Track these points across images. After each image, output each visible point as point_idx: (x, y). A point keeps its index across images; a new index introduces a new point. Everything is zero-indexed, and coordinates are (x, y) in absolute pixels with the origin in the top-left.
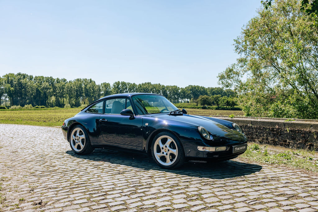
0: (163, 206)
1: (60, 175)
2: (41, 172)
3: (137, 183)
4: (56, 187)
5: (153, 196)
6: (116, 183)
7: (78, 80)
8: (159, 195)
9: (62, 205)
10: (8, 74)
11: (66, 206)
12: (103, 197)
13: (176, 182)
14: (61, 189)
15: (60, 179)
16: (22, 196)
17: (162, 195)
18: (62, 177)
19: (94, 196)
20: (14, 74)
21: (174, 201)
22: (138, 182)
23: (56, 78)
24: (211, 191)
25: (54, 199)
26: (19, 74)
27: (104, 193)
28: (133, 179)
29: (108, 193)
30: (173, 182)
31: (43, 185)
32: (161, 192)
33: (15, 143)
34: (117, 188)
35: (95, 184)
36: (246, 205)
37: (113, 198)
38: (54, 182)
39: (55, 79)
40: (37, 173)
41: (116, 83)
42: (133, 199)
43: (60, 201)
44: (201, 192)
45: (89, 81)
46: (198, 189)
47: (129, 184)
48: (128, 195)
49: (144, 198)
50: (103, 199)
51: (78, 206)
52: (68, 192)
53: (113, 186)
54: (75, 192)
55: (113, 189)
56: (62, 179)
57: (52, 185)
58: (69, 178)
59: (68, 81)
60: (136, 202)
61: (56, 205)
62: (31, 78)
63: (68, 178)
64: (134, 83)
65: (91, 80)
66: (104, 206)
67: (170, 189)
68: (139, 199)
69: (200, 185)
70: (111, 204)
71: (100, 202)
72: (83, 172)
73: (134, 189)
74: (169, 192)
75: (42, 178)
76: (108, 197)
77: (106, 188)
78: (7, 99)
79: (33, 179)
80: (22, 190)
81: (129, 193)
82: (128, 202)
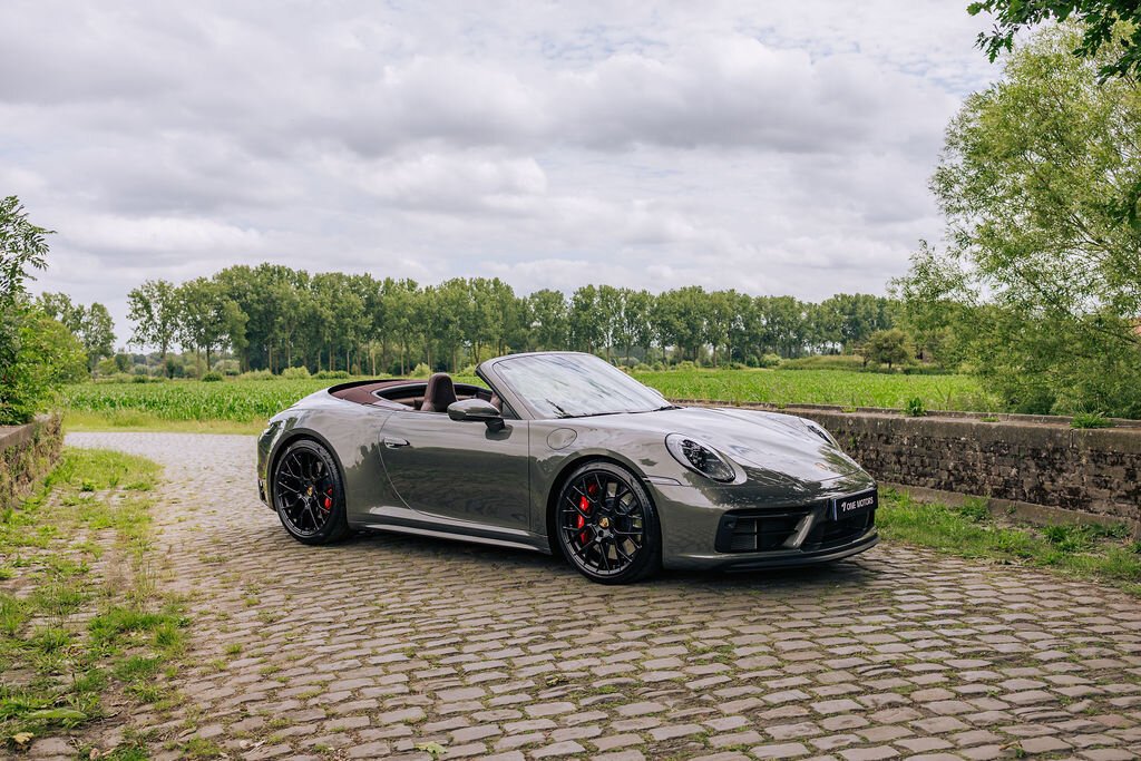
0: (608, 677)
1: (348, 590)
2: (297, 581)
3: (561, 614)
4: (331, 620)
5: (594, 649)
6: (500, 612)
7: (454, 283)
8: (609, 647)
9: (337, 666)
10: (229, 269)
11: (346, 670)
12: (452, 649)
13: (672, 613)
14: (345, 625)
15: (347, 600)
16: (237, 641)
17: (621, 645)
18: (352, 594)
19: (429, 644)
20: (248, 270)
21: (648, 665)
22: (564, 610)
23: (383, 279)
24: (765, 639)
25: (320, 649)
26: (265, 268)
27: (459, 639)
28: (551, 602)
29: (468, 638)
30: (663, 613)
31: (296, 615)
32: (619, 640)
33: (238, 494)
34: (497, 627)
35: (439, 613)
36: (852, 678)
37: (479, 653)
38: (326, 609)
39: (379, 284)
40: (288, 581)
41: (582, 292)
42: (534, 654)
43: (334, 657)
44: (737, 640)
45: (492, 286)
46: (728, 633)
47: (535, 615)
48: (523, 646)
49: (565, 654)
50: (452, 654)
51: (379, 670)
52: (359, 633)
53: (489, 621)
54: (378, 635)
55: (487, 629)
56: (351, 600)
57: (321, 615)
58: (373, 597)
59: (422, 286)
60: (540, 663)
61: (322, 667)
62: (301, 279)
63: (368, 597)
64: (645, 292)
65: (496, 282)
66: (451, 670)
67: (649, 631)
68: (550, 656)
69: (742, 623)
70: (467, 668)
71: (441, 662)
72: (413, 583)
73: (545, 629)
74: (644, 638)
75: (297, 597)
76: (466, 649)
77: (466, 626)
78: (230, 351)
79: (271, 599)
80: (238, 626)
81: (526, 640)
82: (518, 662)
